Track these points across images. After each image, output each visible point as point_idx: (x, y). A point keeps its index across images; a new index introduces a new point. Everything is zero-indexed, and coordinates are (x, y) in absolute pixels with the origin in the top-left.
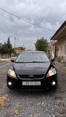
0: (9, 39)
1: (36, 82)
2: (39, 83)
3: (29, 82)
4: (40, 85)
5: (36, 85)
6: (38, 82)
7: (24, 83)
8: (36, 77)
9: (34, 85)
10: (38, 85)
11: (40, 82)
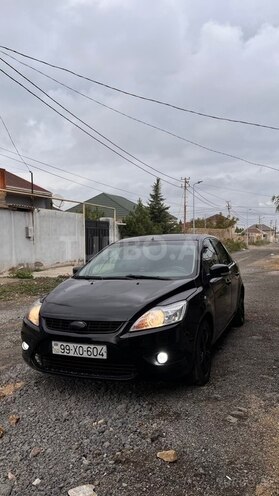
0: (157, 188)
1: (92, 347)
2: (100, 352)
3: (71, 345)
4: (105, 357)
5: (92, 356)
6: (99, 348)
7: (57, 348)
8: (91, 329)
9: (85, 355)
10: (99, 357)
11: (105, 348)
